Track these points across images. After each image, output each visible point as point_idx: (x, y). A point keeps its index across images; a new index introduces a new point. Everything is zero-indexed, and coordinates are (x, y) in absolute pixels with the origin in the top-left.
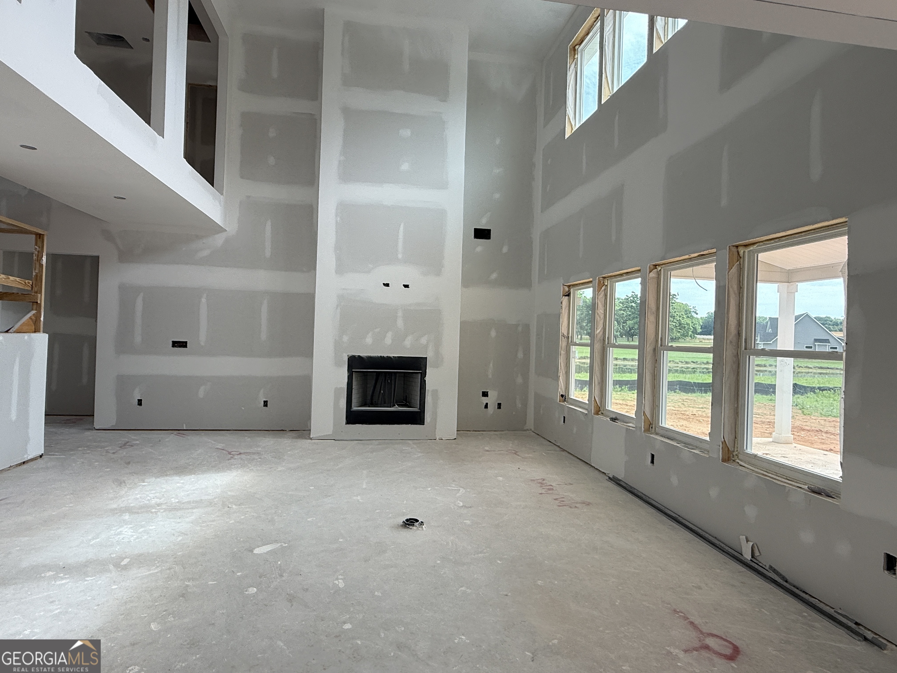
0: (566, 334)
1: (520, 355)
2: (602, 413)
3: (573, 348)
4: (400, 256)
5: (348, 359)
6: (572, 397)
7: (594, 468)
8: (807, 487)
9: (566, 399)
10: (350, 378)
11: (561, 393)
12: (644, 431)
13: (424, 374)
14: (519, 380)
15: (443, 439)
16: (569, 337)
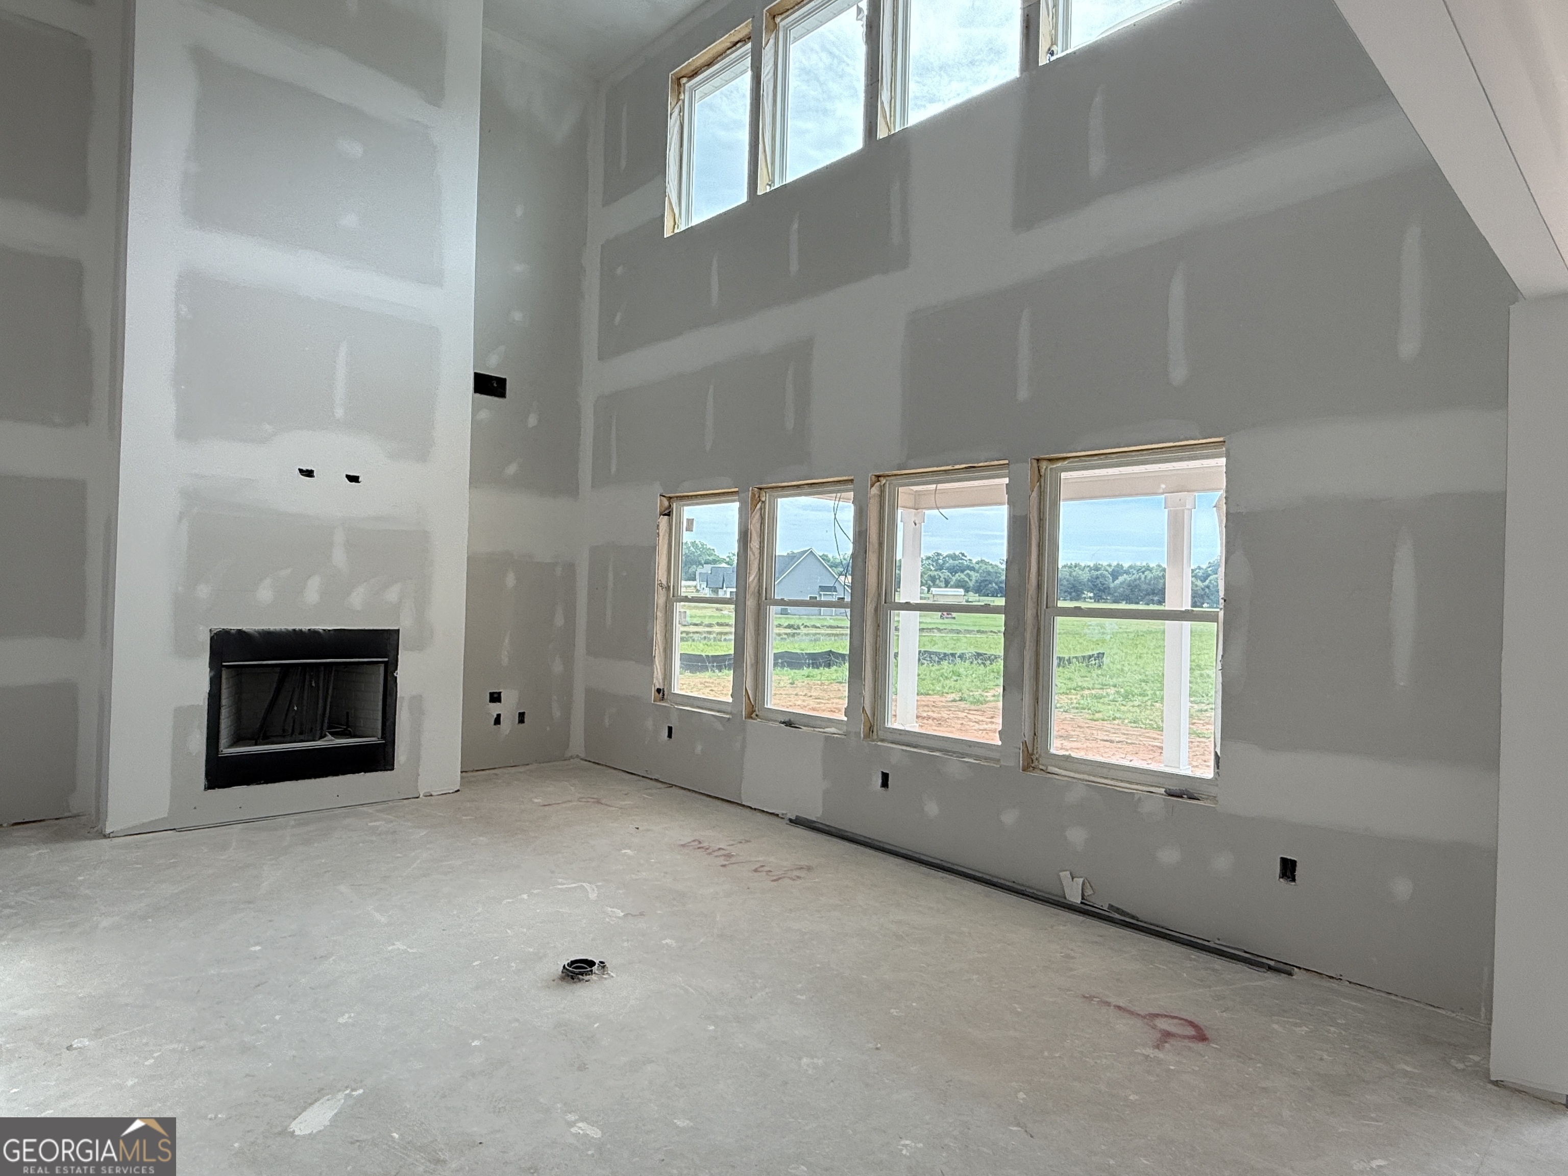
0: (664, 582)
1: (559, 621)
2: (757, 715)
3: (679, 607)
4: (339, 412)
5: (212, 638)
6: (676, 692)
7: (749, 809)
8: (1164, 790)
9: (665, 697)
10: (215, 682)
11: (658, 687)
12: (864, 738)
13: (391, 666)
14: (558, 667)
15: (434, 794)
16: (669, 587)
